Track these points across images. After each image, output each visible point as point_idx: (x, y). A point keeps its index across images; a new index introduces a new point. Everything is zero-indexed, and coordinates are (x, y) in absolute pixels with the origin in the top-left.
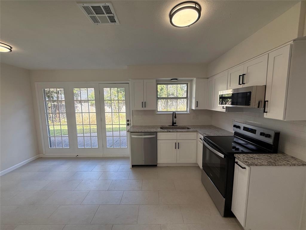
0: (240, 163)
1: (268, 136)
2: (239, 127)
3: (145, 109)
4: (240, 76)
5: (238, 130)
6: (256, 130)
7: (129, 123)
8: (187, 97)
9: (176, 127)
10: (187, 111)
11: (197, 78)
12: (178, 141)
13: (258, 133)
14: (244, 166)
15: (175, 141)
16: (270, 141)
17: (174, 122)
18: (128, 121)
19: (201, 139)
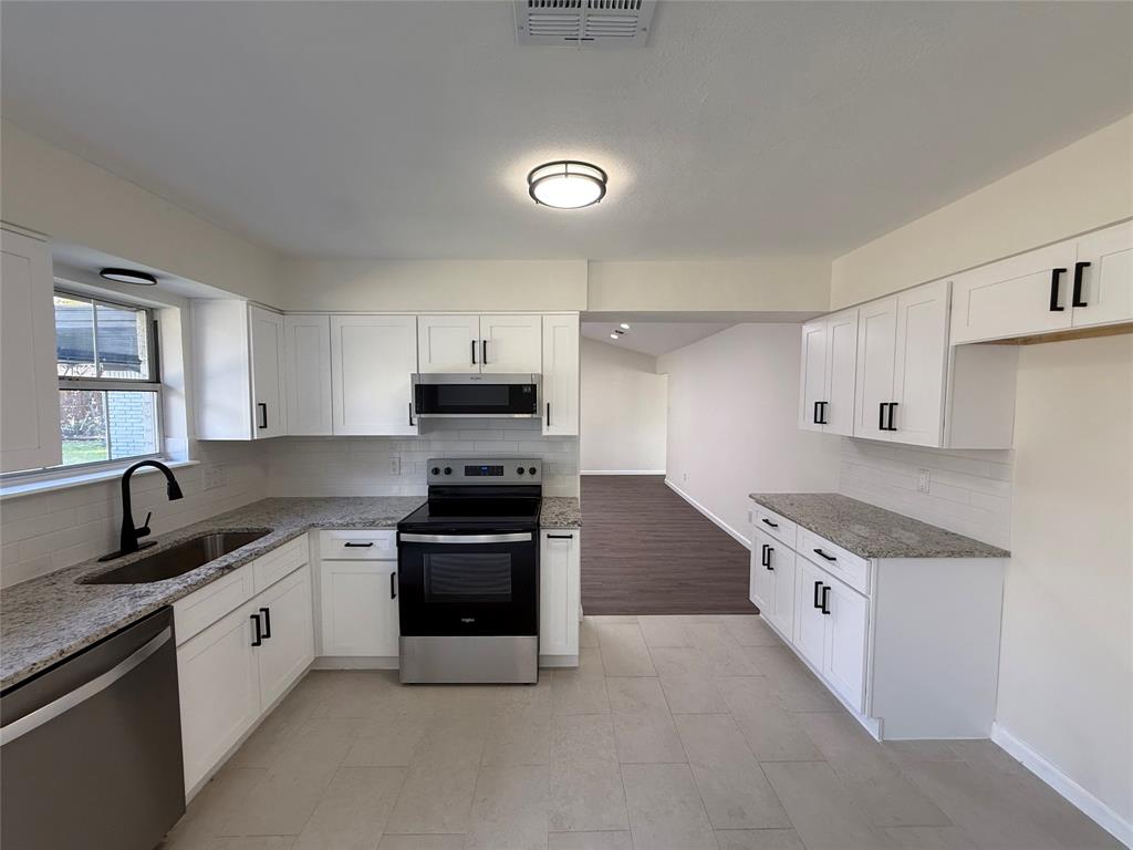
0: (553, 532)
1: (532, 471)
2: (448, 471)
4: (473, 342)
6: (503, 467)
8: (157, 378)
10: (164, 455)
11: (254, 303)
12: (261, 602)
13: (509, 471)
19: (348, 545)
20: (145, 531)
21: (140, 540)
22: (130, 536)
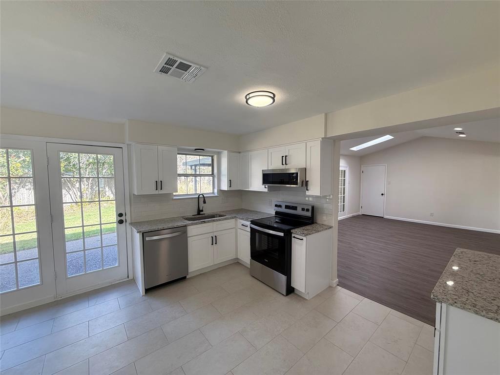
0: (296, 236)
1: (308, 210)
2: (280, 206)
3: (161, 192)
4: (282, 157)
5: (279, 210)
6: (296, 207)
7: (123, 218)
8: (213, 173)
9: (203, 215)
10: (213, 193)
11: (229, 152)
12: (215, 234)
13: (299, 209)
14: (301, 237)
15: (212, 235)
16: (309, 214)
17: (201, 209)
18: (120, 215)
19: (243, 225)
20: (202, 211)
21: (201, 213)
22: (199, 211)
